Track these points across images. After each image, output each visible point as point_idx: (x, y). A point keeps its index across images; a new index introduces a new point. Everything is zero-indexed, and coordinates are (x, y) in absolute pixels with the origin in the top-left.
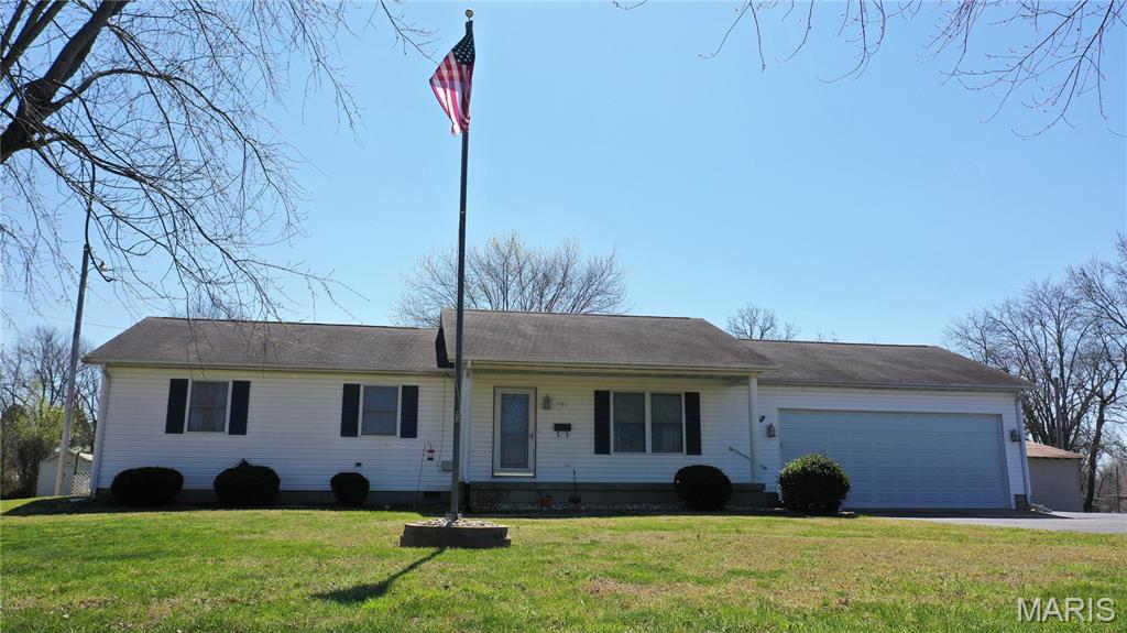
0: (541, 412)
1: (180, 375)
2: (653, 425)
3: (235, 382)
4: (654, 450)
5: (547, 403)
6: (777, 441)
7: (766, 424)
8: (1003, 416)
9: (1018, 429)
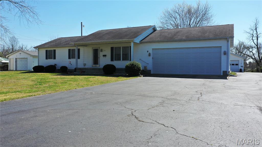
0: (101, 53)
1: (47, 49)
2: (122, 54)
3: (54, 50)
4: (123, 60)
5: (102, 51)
6: (151, 57)
7: (148, 53)
8: (222, 47)
9: (226, 51)
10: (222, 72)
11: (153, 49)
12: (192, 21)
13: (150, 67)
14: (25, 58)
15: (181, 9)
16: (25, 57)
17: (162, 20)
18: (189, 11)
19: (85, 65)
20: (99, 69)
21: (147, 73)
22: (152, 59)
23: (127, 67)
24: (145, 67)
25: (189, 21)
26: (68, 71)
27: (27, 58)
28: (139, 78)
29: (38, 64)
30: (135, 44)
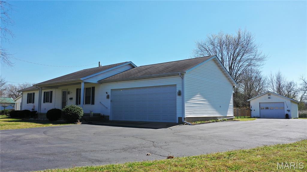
0: (68, 95)
1: (28, 92)
2: (85, 97)
3: (33, 93)
4: (86, 104)
7: (107, 94)
8: (177, 85)
9: (181, 90)
10: (177, 118)
11: (111, 90)
13: (108, 112)
22: (110, 102)
29: (22, 108)
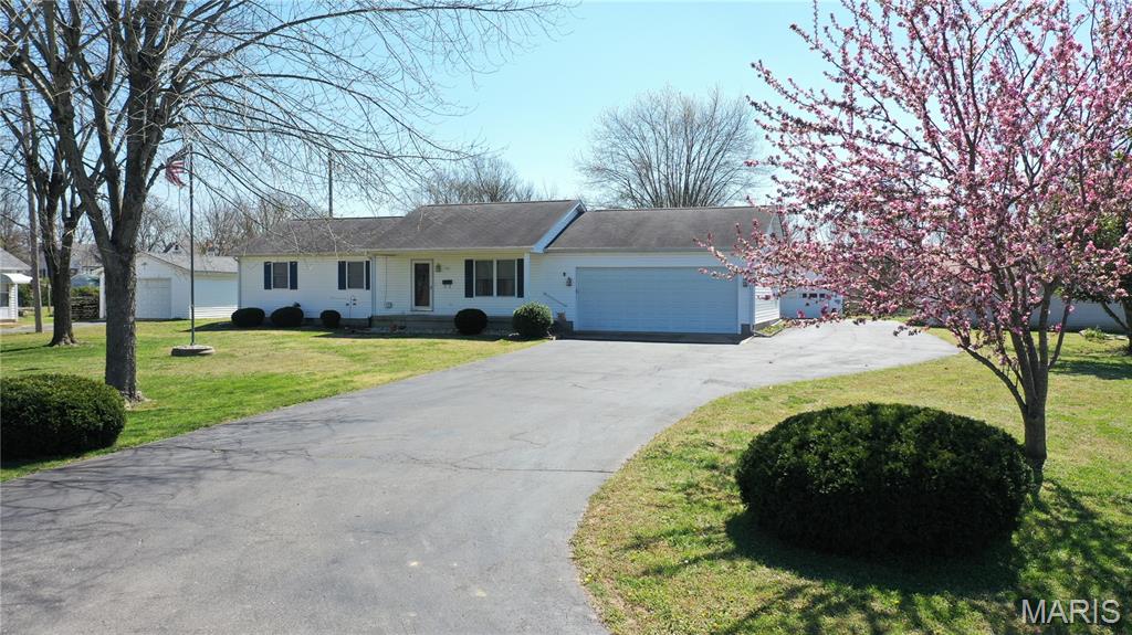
0: (436, 274)
1: (267, 259)
2: (498, 280)
3: (291, 263)
4: (498, 294)
5: (439, 268)
6: (573, 288)
7: (566, 277)
10: (739, 326)
11: (576, 268)
12: (696, 148)
13: (571, 316)
14: (162, 279)
15: (659, 108)
16: (162, 276)
17: (597, 144)
18: (687, 119)
19: (390, 306)
20: (440, 320)
21: (564, 330)
22: (575, 292)
23: (518, 316)
24: (561, 316)
25: (685, 149)
26: (341, 322)
27: (169, 279)
28: (547, 342)
29: (240, 304)
30: (533, 255)
